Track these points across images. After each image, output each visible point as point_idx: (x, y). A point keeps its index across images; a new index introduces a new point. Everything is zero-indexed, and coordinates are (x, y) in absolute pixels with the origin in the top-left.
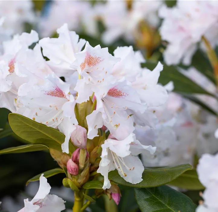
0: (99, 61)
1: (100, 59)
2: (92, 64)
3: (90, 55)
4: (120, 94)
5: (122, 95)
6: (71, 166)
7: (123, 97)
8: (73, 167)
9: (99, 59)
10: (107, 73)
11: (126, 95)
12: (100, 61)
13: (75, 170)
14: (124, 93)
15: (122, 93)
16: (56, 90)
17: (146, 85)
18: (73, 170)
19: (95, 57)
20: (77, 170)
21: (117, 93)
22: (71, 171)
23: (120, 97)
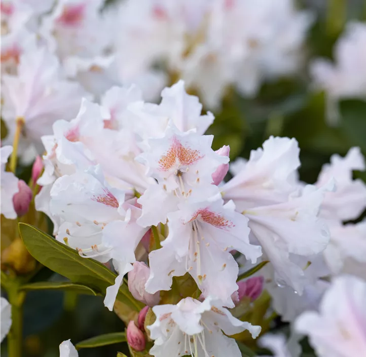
0: (197, 157)
1: (199, 155)
2: (186, 160)
3: (181, 145)
4: (221, 223)
5: (225, 224)
6: (132, 334)
7: (227, 228)
8: (134, 336)
9: (197, 154)
10: (200, 180)
11: (232, 226)
12: (199, 157)
13: (138, 341)
14: (227, 222)
15: (224, 222)
16: (108, 195)
17: (297, 213)
18: (135, 341)
19: (188, 150)
20: (140, 341)
21: (215, 219)
22: (131, 341)
23: (222, 227)
